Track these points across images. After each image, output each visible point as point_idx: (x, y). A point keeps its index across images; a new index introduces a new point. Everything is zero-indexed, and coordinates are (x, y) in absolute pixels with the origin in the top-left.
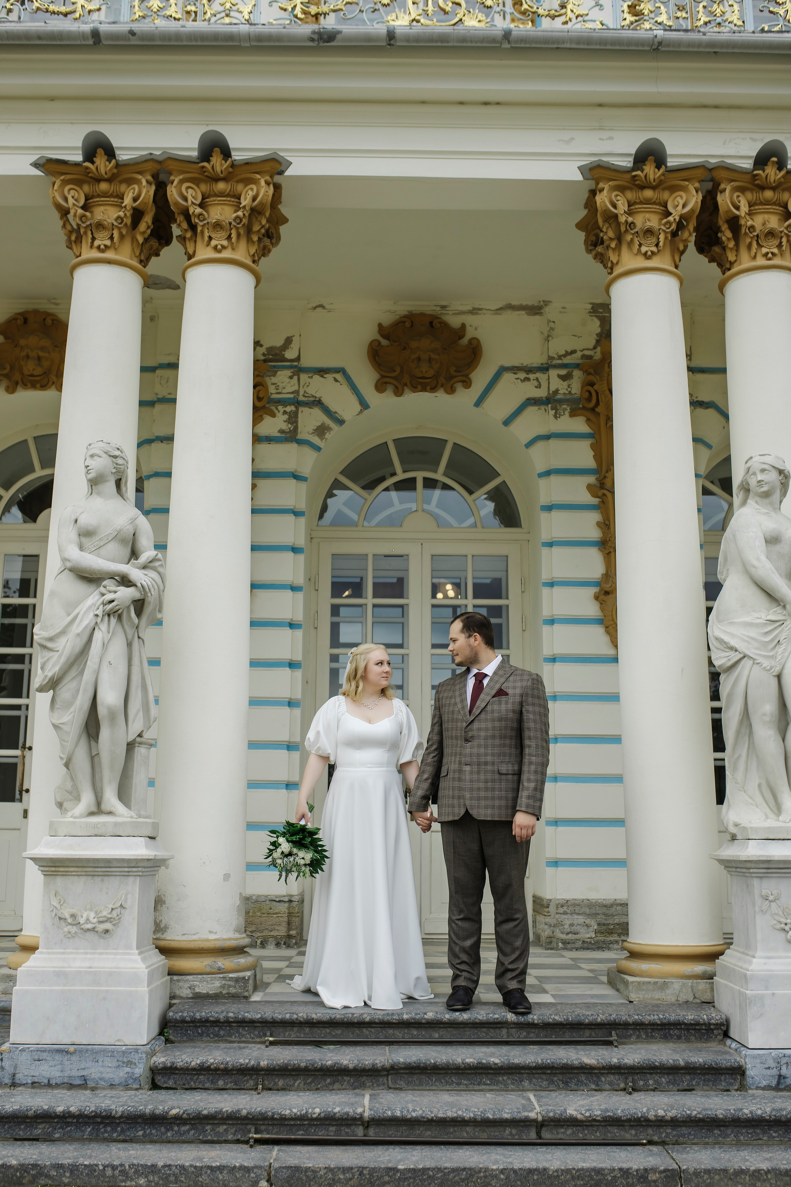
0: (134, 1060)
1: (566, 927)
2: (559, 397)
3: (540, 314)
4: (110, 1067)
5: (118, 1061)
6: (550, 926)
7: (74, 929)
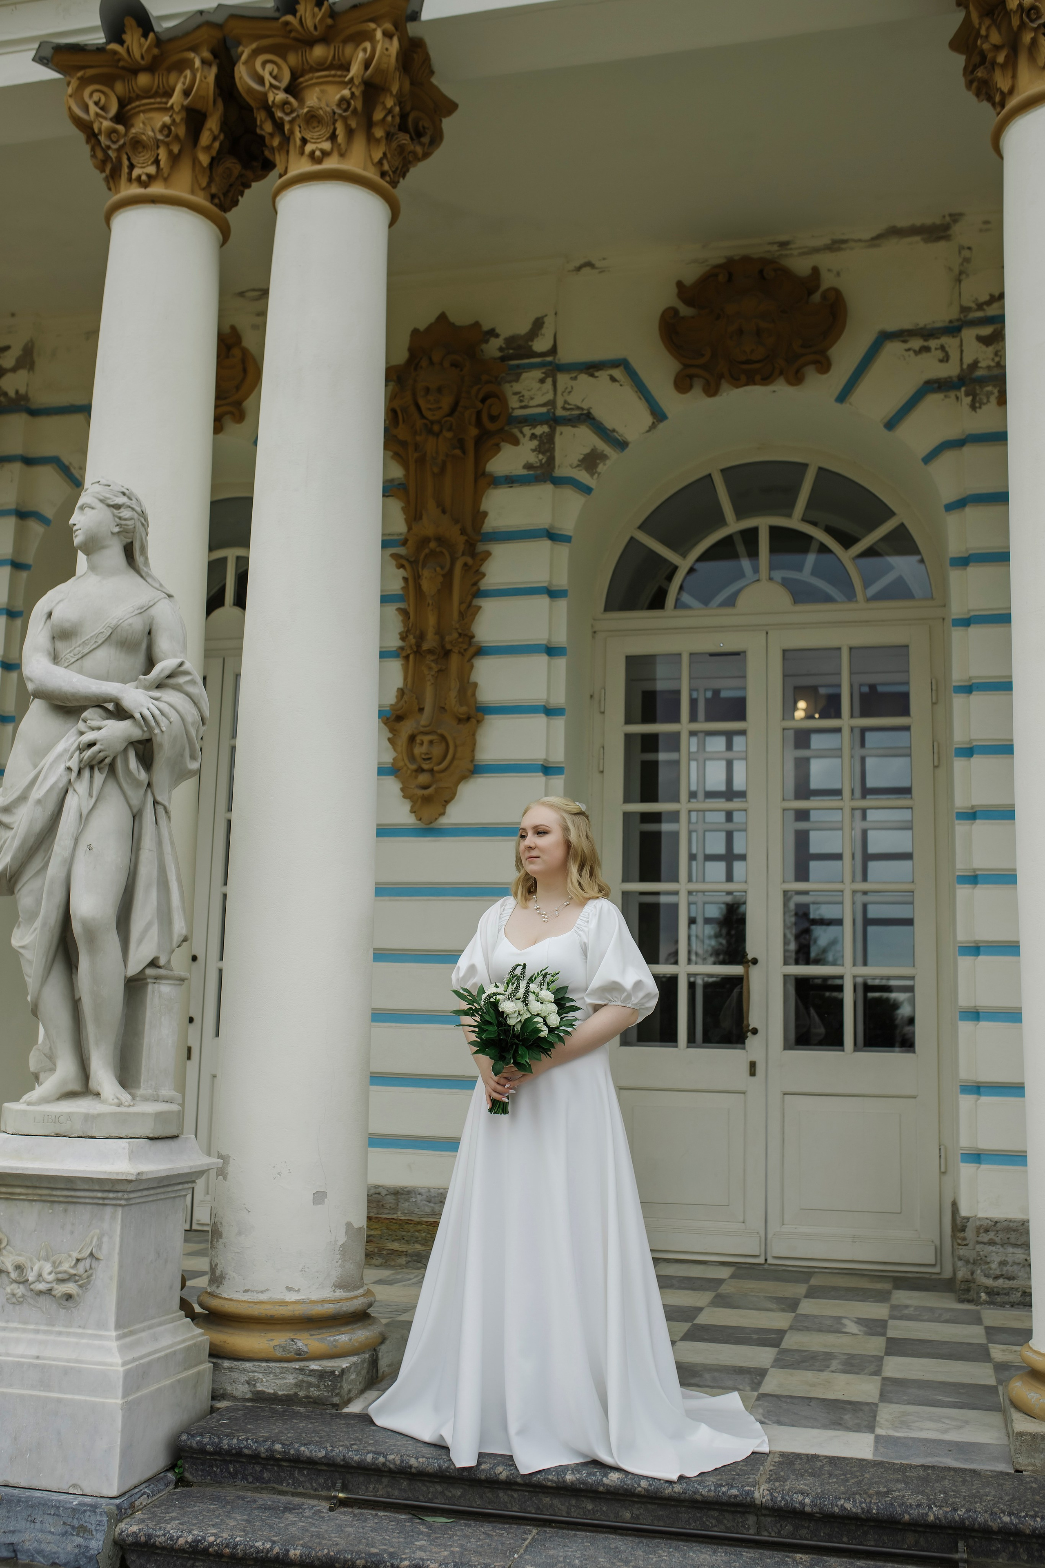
0: (89, 1526)
1: (994, 1266)
2: (979, 373)
3: (947, 238)
4: (53, 1533)
5: (64, 1523)
6: (967, 1262)
7: (20, 1290)
